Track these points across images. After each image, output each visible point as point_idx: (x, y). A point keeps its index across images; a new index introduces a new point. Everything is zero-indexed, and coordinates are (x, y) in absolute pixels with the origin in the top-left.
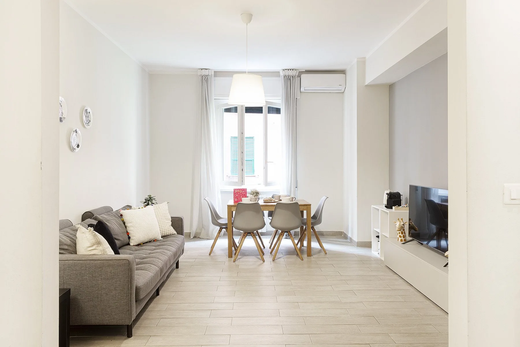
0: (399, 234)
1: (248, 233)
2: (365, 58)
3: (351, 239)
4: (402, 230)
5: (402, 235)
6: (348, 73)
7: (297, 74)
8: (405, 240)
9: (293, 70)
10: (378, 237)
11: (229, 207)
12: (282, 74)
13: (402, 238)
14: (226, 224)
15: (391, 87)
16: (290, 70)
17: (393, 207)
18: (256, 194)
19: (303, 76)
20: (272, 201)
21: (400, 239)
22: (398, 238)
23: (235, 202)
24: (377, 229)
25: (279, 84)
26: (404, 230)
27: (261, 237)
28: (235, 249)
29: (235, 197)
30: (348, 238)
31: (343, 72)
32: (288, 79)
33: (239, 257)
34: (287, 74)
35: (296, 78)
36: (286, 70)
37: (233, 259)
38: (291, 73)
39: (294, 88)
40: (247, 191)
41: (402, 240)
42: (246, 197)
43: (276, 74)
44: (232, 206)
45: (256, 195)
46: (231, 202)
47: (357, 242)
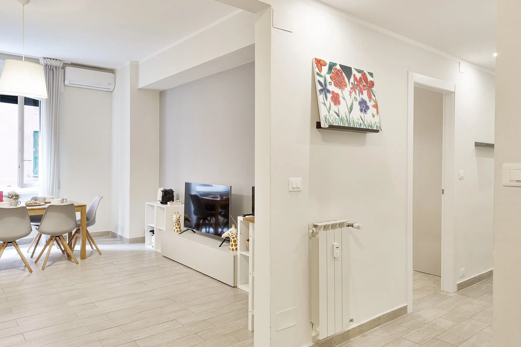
0: (175, 226)
1: (9, 243)
2: (138, 62)
3: (121, 237)
4: (178, 222)
5: (178, 227)
6: (118, 74)
7: (61, 66)
8: (180, 231)
9: (56, 60)
10: (152, 231)
12: (42, 62)
13: (178, 229)
15: (162, 94)
16: (53, 59)
17: (168, 202)
18: (16, 197)
19: (68, 69)
21: (176, 230)
22: (175, 229)
24: (152, 224)
26: (179, 222)
30: (118, 237)
31: (112, 71)
32: (51, 70)
34: (49, 63)
35: (60, 70)
36: (48, 58)
38: (54, 63)
39: (57, 80)
40: (3, 194)
41: (178, 231)
42: (3, 201)
43: (34, 60)
47: (130, 239)
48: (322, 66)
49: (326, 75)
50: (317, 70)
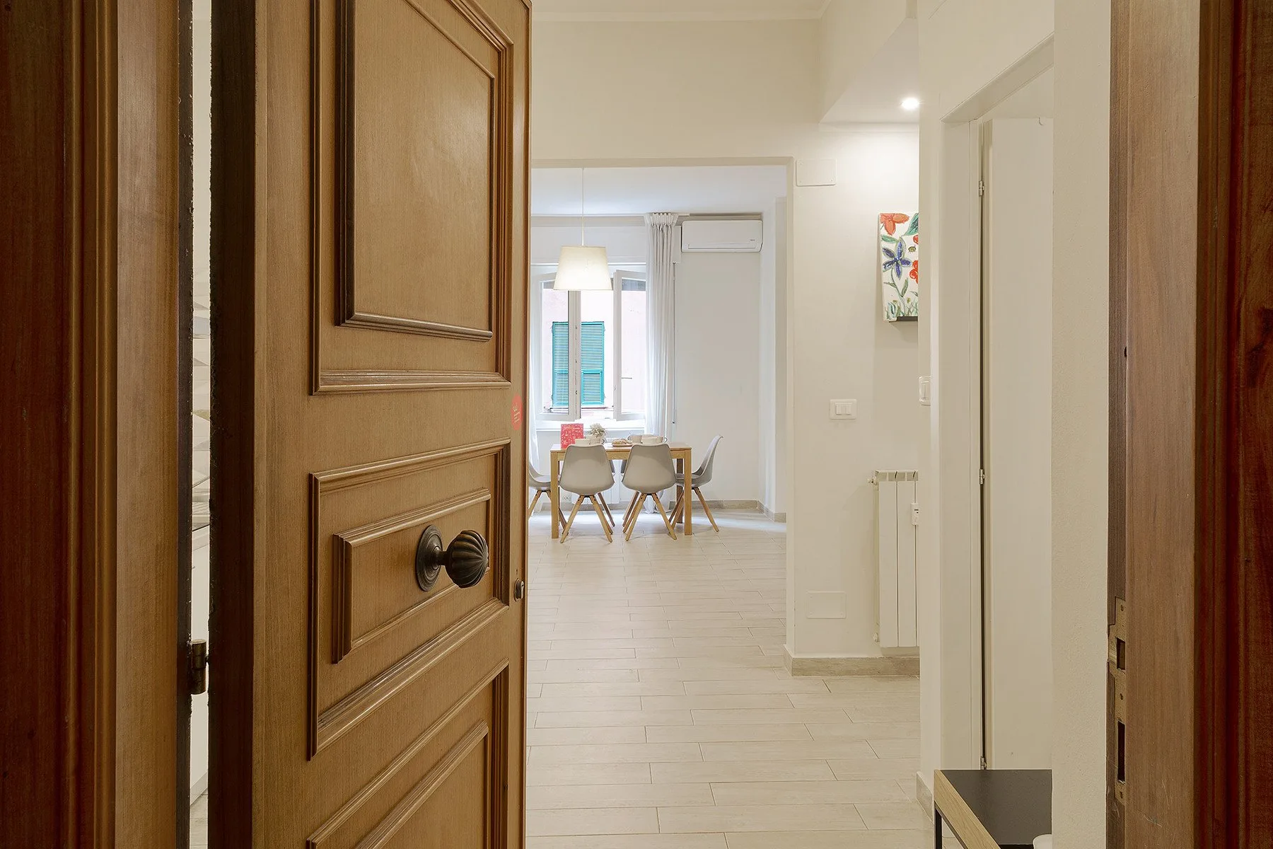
1: (585, 496)
3: (768, 511)
6: (765, 219)
7: (675, 222)
9: (667, 214)
11: (554, 454)
12: (647, 221)
14: (548, 484)
16: (663, 214)
18: (601, 432)
19: (686, 224)
20: (627, 444)
23: (563, 446)
25: (643, 239)
27: (610, 512)
28: (564, 526)
29: (564, 438)
30: (764, 510)
31: (758, 216)
32: (660, 230)
33: (569, 537)
34: (657, 221)
35: (673, 228)
36: (655, 215)
37: (559, 540)
38: (663, 220)
39: (669, 247)
40: (584, 428)
42: (582, 437)
43: (637, 220)
44: (558, 452)
45: (600, 435)
46: (558, 447)
47: (776, 515)
48: (896, 224)
49: (904, 238)
50: (884, 232)
